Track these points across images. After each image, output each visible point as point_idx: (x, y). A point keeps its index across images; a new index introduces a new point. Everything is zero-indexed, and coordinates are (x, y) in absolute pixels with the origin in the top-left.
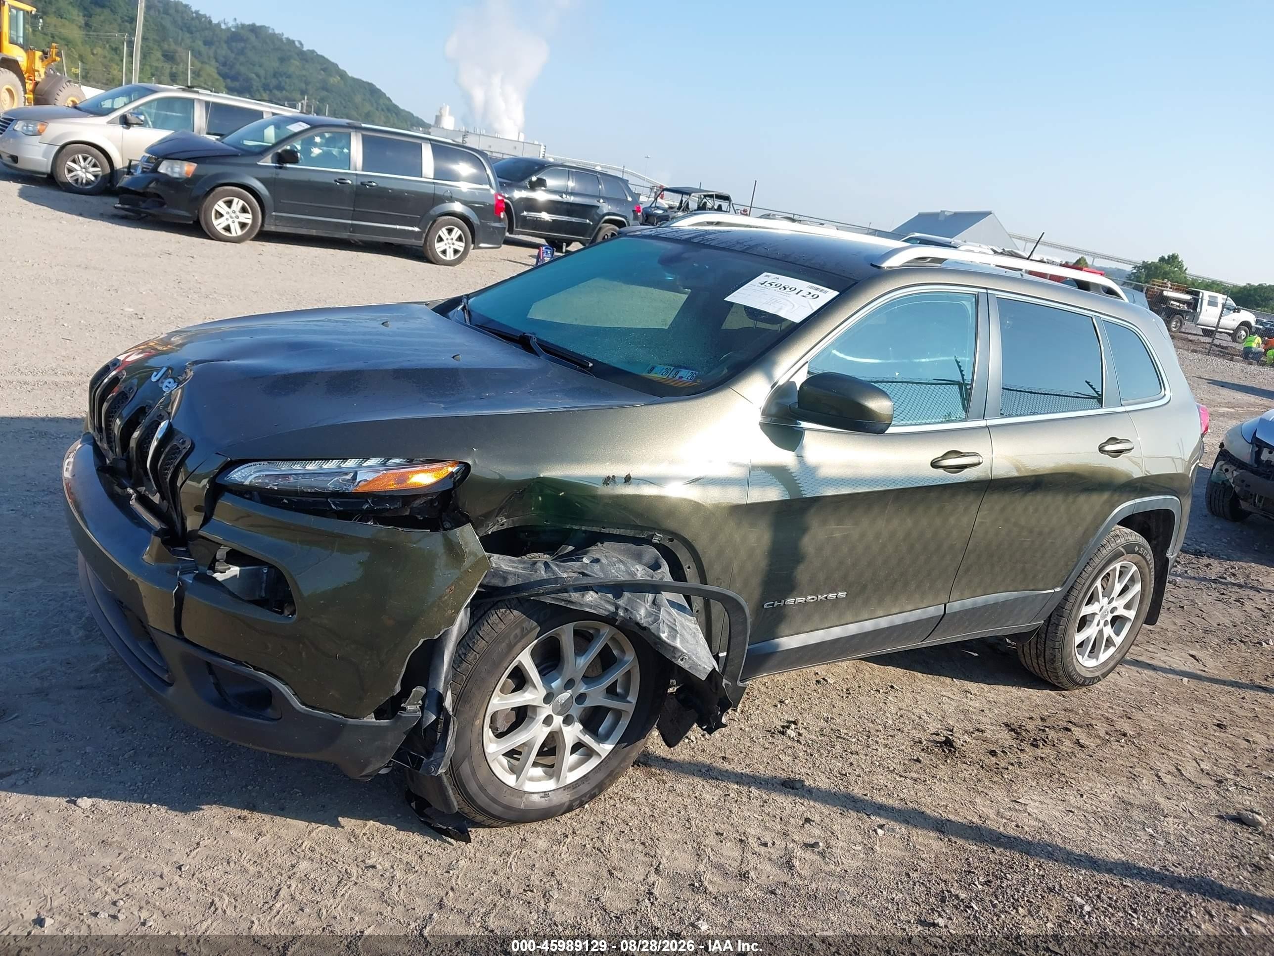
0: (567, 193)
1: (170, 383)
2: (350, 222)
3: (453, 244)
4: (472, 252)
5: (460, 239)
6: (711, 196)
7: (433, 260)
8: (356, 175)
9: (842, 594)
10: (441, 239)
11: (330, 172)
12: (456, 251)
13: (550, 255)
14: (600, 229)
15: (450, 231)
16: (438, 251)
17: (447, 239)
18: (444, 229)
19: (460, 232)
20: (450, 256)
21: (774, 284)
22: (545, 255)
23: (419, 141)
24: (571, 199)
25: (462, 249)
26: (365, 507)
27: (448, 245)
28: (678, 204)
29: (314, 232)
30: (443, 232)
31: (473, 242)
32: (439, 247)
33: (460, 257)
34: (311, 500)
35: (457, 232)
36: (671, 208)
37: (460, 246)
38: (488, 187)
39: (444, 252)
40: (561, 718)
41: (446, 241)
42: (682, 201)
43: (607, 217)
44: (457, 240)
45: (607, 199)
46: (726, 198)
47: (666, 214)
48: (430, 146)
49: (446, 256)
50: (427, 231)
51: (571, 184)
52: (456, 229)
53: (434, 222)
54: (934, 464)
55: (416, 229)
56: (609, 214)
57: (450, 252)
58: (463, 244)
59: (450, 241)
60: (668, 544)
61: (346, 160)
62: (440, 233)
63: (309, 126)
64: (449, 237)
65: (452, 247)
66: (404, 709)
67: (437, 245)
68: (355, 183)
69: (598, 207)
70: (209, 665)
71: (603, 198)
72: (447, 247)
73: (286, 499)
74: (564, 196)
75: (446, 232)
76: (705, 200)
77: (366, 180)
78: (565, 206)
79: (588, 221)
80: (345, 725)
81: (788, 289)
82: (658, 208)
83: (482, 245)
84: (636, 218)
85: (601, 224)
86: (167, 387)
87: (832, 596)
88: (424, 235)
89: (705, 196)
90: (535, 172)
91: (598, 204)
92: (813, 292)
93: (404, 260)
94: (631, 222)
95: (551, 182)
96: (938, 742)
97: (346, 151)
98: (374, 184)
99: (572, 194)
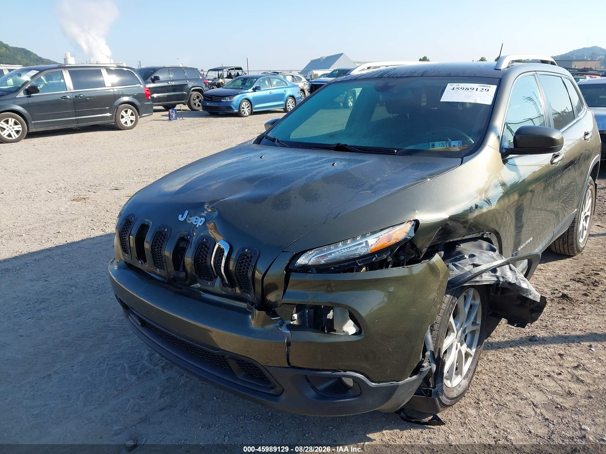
0: (170, 81)
1: (197, 219)
2: (75, 118)
3: (129, 118)
4: (139, 120)
5: (132, 115)
6: (233, 69)
7: (121, 128)
8: (72, 92)
9: (531, 239)
10: (123, 117)
11: (58, 94)
12: (132, 121)
13: (175, 113)
14: (191, 95)
15: (126, 112)
16: (123, 123)
17: (126, 116)
18: (123, 111)
19: (131, 111)
20: (129, 124)
21: (460, 88)
22: (172, 113)
23: (99, 69)
24: (174, 83)
25: (134, 120)
26: (373, 260)
27: (127, 119)
28: (217, 76)
29: (57, 128)
30: (123, 113)
31: (139, 115)
32: (123, 121)
33: (135, 123)
34: (346, 264)
35: (130, 112)
36: (215, 78)
37: (133, 118)
38: (139, 85)
39: (126, 123)
40: (460, 343)
41: (125, 117)
42: (219, 74)
43: (193, 89)
44: (131, 115)
45: (190, 80)
46: (240, 69)
47: (214, 82)
48: (105, 70)
49: (127, 125)
50: (115, 114)
51: (171, 76)
52: (129, 110)
53: (117, 109)
54: (552, 163)
55: (108, 114)
56: (193, 87)
57: (129, 122)
58: (134, 117)
59: (127, 117)
60: (489, 236)
61: (64, 86)
62: (122, 113)
63: (38, 71)
64: (127, 115)
65: (129, 119)
66: (423, 367)
67: (121, 120)
68: (72, 97)
69: (187, 85)
70: (306, 377)
71: (188, 79)
72: (127, 120)
73: (332, 267)
74: (169, 82)
75: (124, 113)
76: (229, 72)
77: (77, 94)
78: (171, 88)
79: (184, 93)
80: (398, 386)
81: (469, 89)
82: (209, 80)
83: (143, 115)
84: (206, 86)
85: (191, 93)
86: (195, 221)
87: (529, 241)
88: (114, 116)
89: (229, 70)
90: (152, 74)
91: (186, 83)
92: (485, 88)
93: (106, 132)
94: (205, 89)
95: (161, 77)
96: (559, 297)
97: (62, 81)
98: (81, 96)
99: (173, 81)
